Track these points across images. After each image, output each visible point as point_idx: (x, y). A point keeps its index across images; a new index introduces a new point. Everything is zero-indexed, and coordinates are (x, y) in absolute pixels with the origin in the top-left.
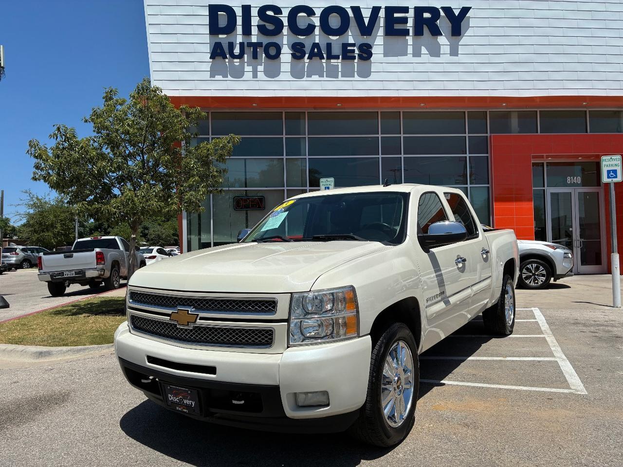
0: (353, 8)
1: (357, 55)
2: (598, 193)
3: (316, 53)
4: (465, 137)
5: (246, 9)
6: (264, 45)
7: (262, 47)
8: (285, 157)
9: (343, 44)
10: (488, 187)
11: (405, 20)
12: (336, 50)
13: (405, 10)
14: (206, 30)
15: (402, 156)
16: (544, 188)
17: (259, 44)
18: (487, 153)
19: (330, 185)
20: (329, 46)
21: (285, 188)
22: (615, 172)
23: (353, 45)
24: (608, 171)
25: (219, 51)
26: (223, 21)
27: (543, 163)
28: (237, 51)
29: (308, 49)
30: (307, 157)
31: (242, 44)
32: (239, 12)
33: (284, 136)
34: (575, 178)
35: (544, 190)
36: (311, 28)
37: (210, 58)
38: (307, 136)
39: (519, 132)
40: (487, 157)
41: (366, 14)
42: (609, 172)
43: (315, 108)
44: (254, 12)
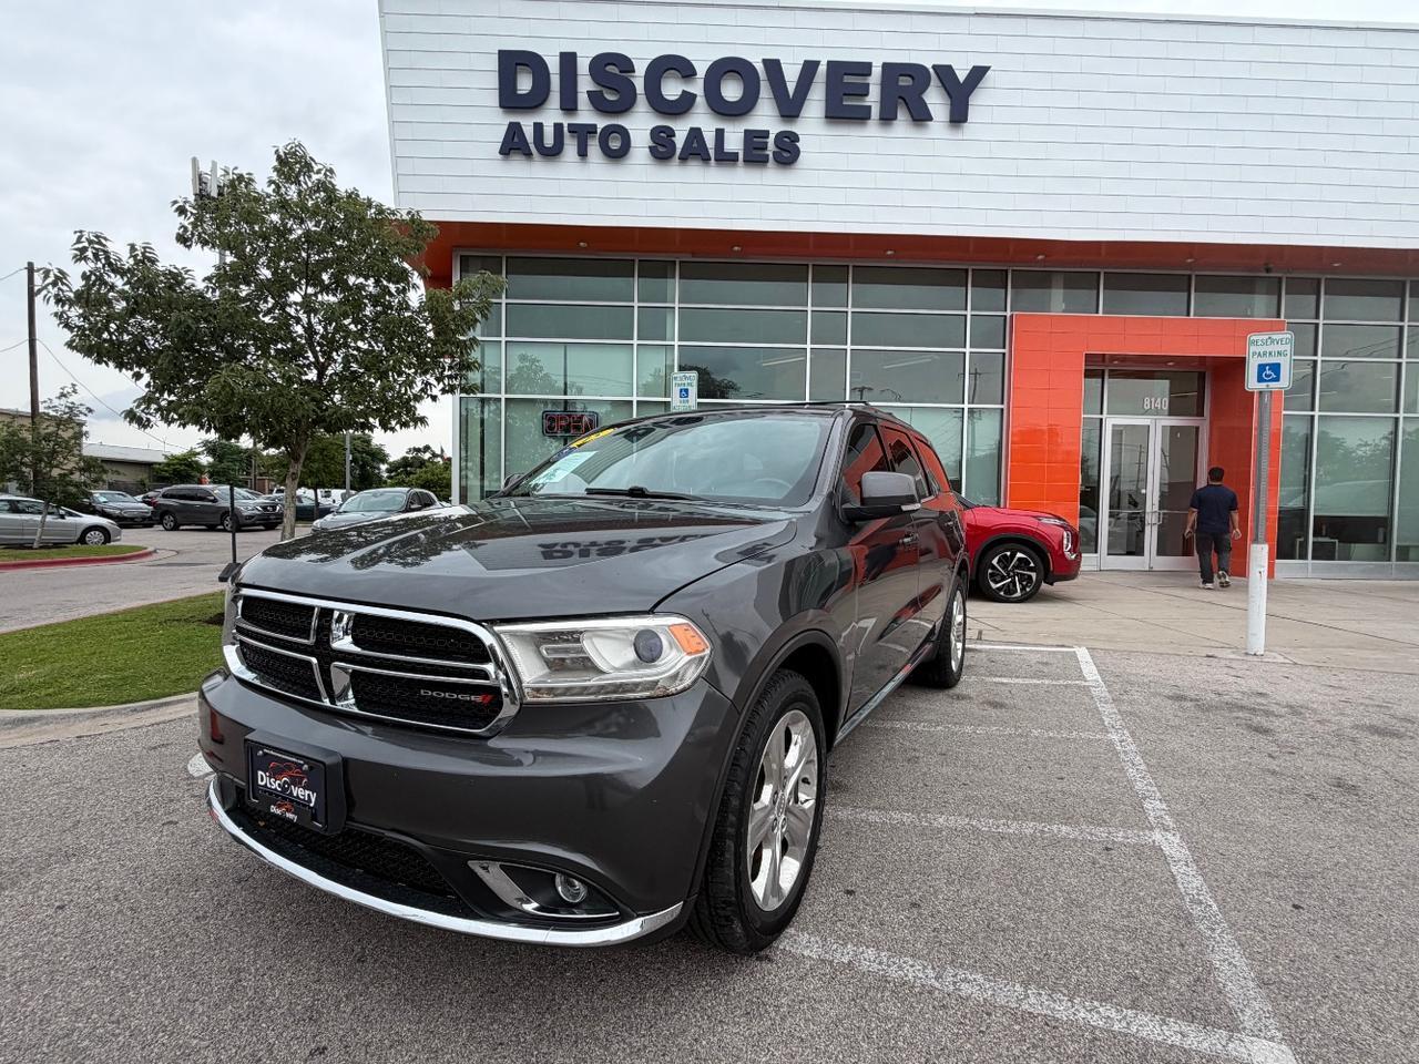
0: (765, 62)
1: (771, 156)
2: (1197, 428)
3: (695, 150)
4: (966, 316)
5: (568, 60)
6: (599, 131)
7: (596, 132)
8: (635, 342)
9: (746, 131)
10: (1002, 410)
11: (863, 91)
12: (734, 142)
13: (864, 69)
14: (494, 98)
15: (849, 347)
16: (1100, 416)
17: (591, 129)
18: (1004, 347)
19: (690, 384)
20: (720, 134)
21: (635, 399)
22: (1276, 368)
23: (765, 134)
24: (1260, 365)
25: (516, 140)
26: (525, 84)
27: (1103, 371)
28: (549, 141)
29: (680, 140)
30: (676, 343)
31: (558, 127)
32: (554, 66)
33: (636, 304)
34: (1159, 400)
35: (1101, 420)
36: (687, 101)
37: (501, 153)
38: (677, 305)
39: (1064, 312)
40: (1004, 354)
41: (791, 75)
42: (1262, 368)
43: (694, 254)
44: (583, 66)
